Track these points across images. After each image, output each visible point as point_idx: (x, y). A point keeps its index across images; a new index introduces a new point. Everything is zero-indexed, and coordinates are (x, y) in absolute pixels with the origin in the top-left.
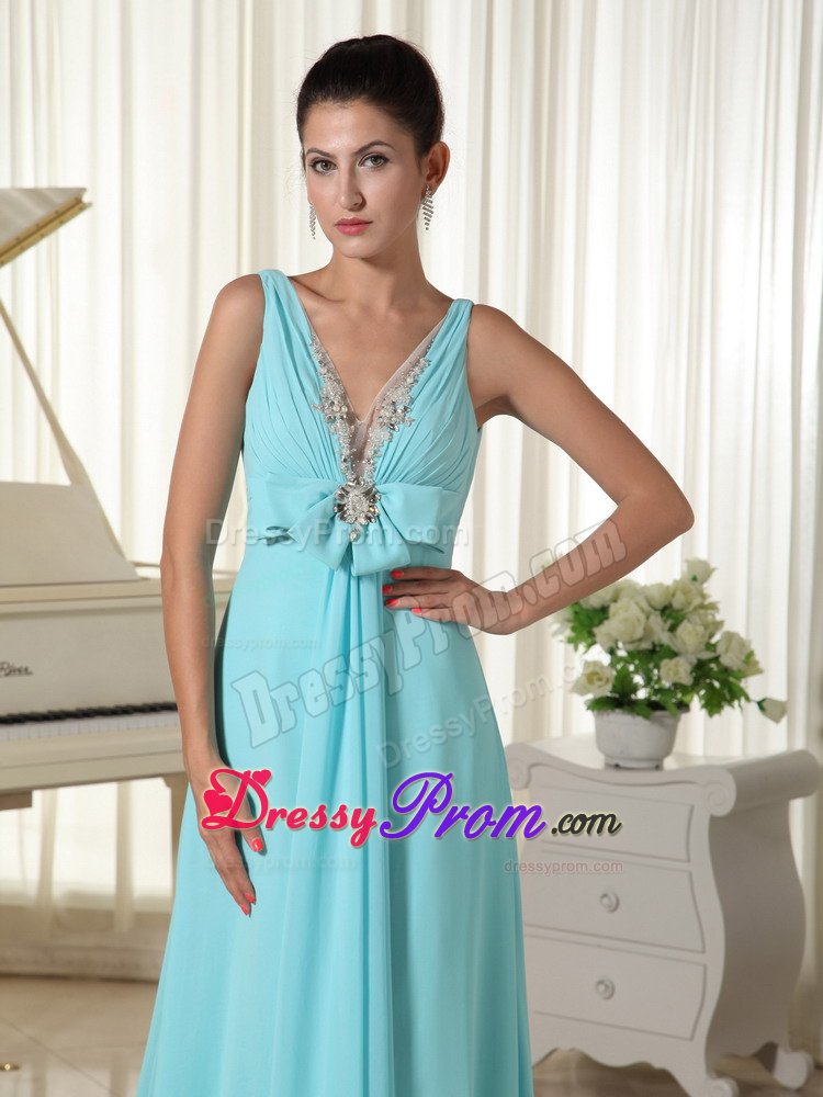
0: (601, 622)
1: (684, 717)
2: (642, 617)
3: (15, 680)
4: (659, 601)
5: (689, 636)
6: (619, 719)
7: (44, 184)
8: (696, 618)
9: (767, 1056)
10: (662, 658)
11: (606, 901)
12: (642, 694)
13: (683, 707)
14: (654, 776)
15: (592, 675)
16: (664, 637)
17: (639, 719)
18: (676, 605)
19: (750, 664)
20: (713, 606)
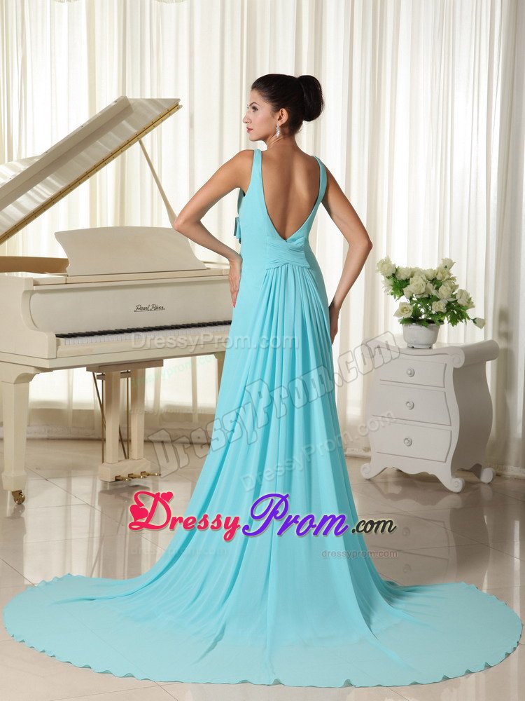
0: (406, 286)
1: (442, 326)
2: (424, 283)
3: (158, 312)
4: (431, 277)
5: (444, 291)
6: (414, 327)
7: (155, 97)
8: (447, 284)
9: (477, 470)
10: (433, 301)
11: (408, 404)
12: (423, 317)
13: (441, 322)
14: (429, 352)
15: (403, 309)
16: (434, 292)
17: (423, 327)
18: (438, 278)
19: (470, 303)
20: (454, 279)
